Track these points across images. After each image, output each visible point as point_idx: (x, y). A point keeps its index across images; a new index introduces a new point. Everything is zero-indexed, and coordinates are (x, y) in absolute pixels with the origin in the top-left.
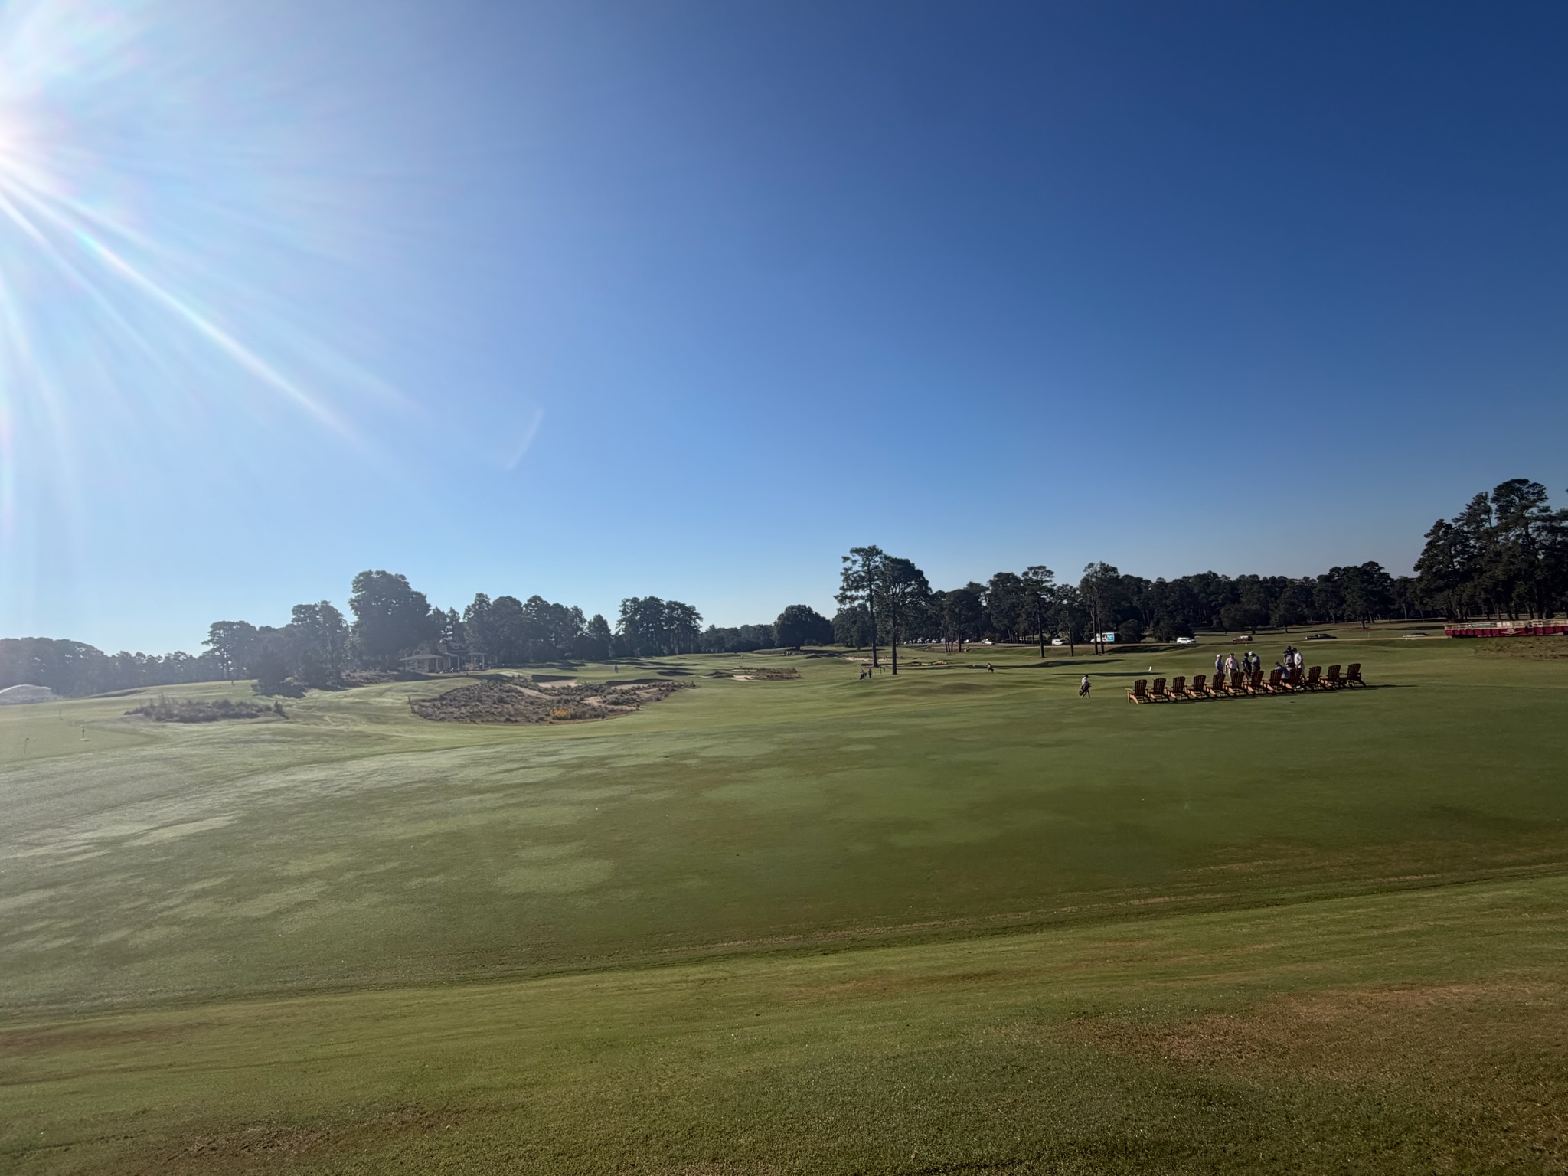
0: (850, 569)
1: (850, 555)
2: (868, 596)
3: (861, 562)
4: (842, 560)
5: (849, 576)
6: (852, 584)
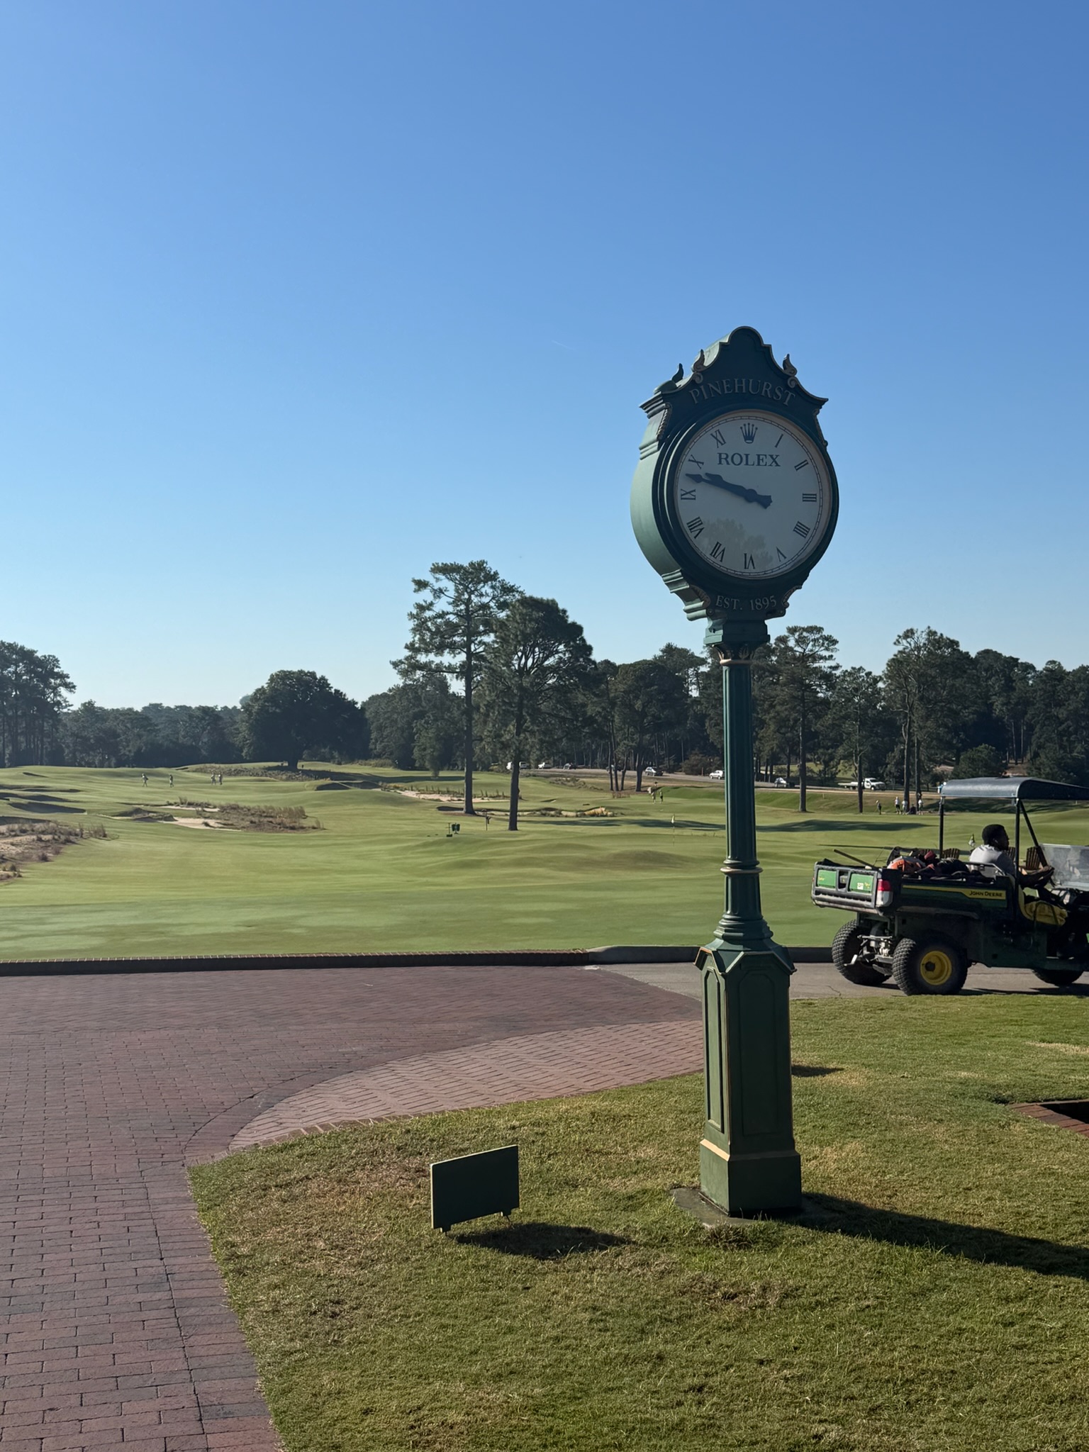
0: (430, 606)
1: (428, 577)
2: (462, 666)
3: (452, 593)
4: (414, 586)
5: (426, 621)
6: (432, 638)
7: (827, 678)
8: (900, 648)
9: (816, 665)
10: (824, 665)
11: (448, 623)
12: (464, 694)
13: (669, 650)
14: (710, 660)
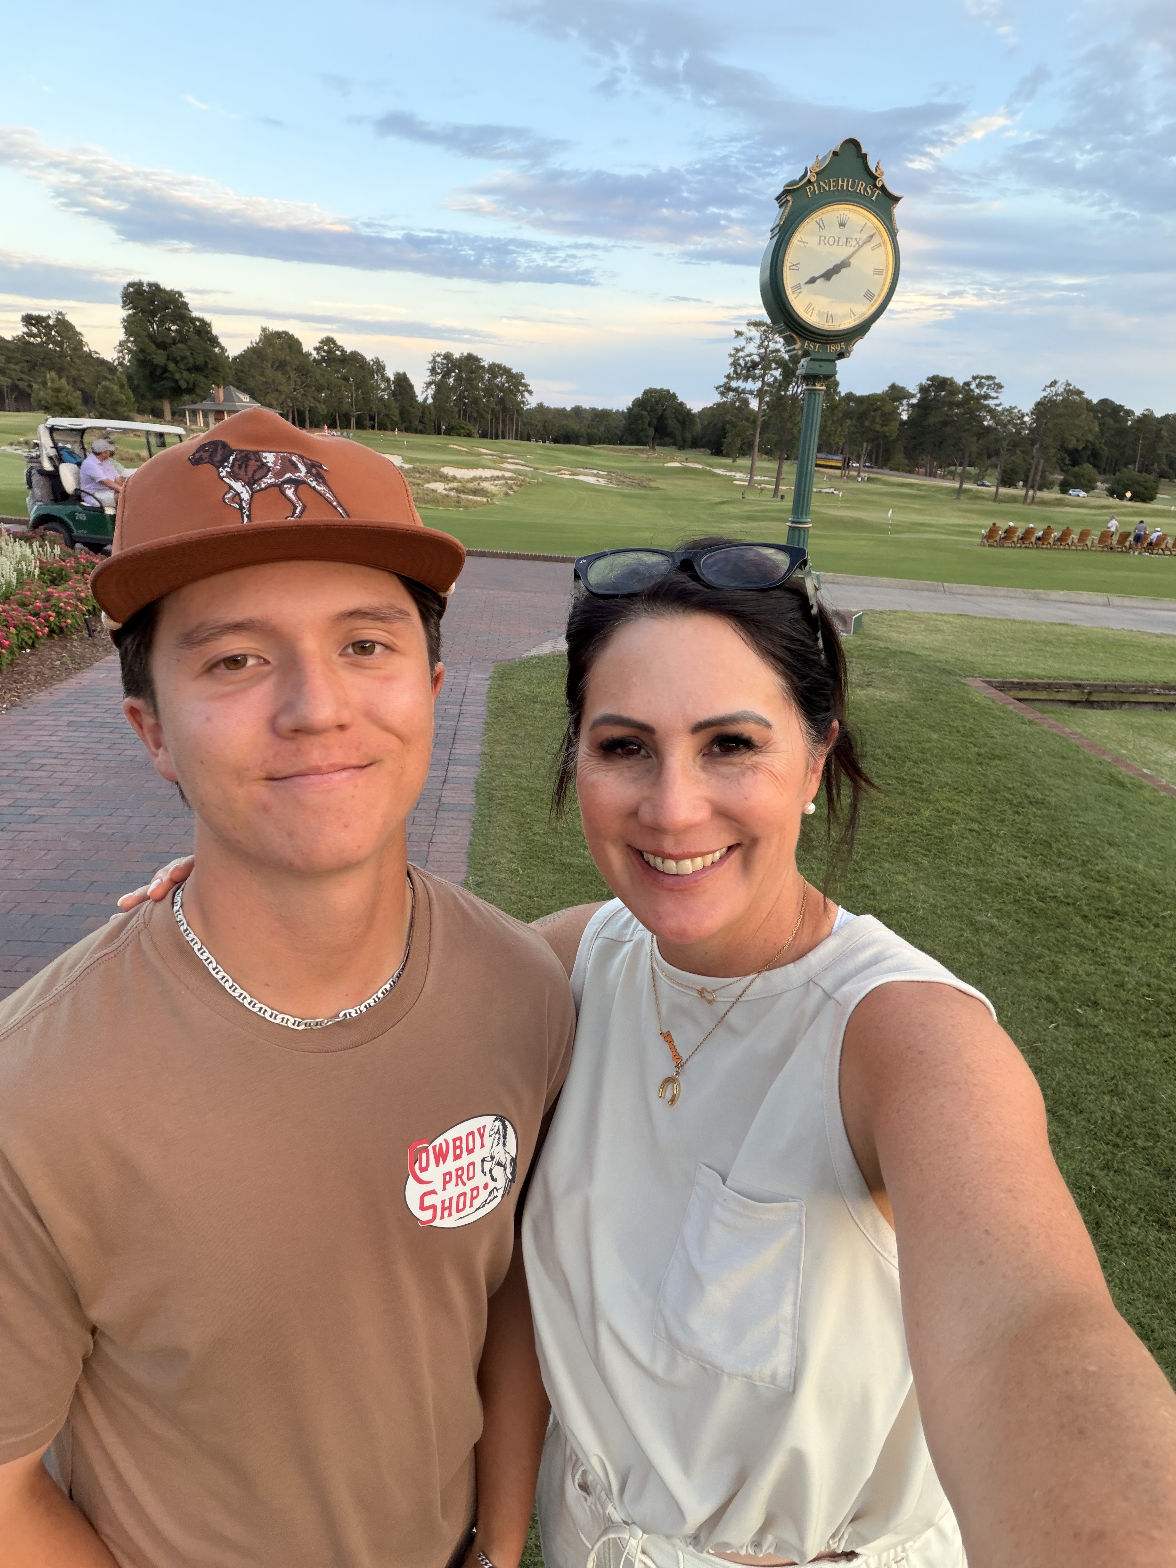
2: (758, 391)
3: (758, 341)
4: (735, 334)
8: (1045, 394)
9: (986, 402)
10: (991, 402)
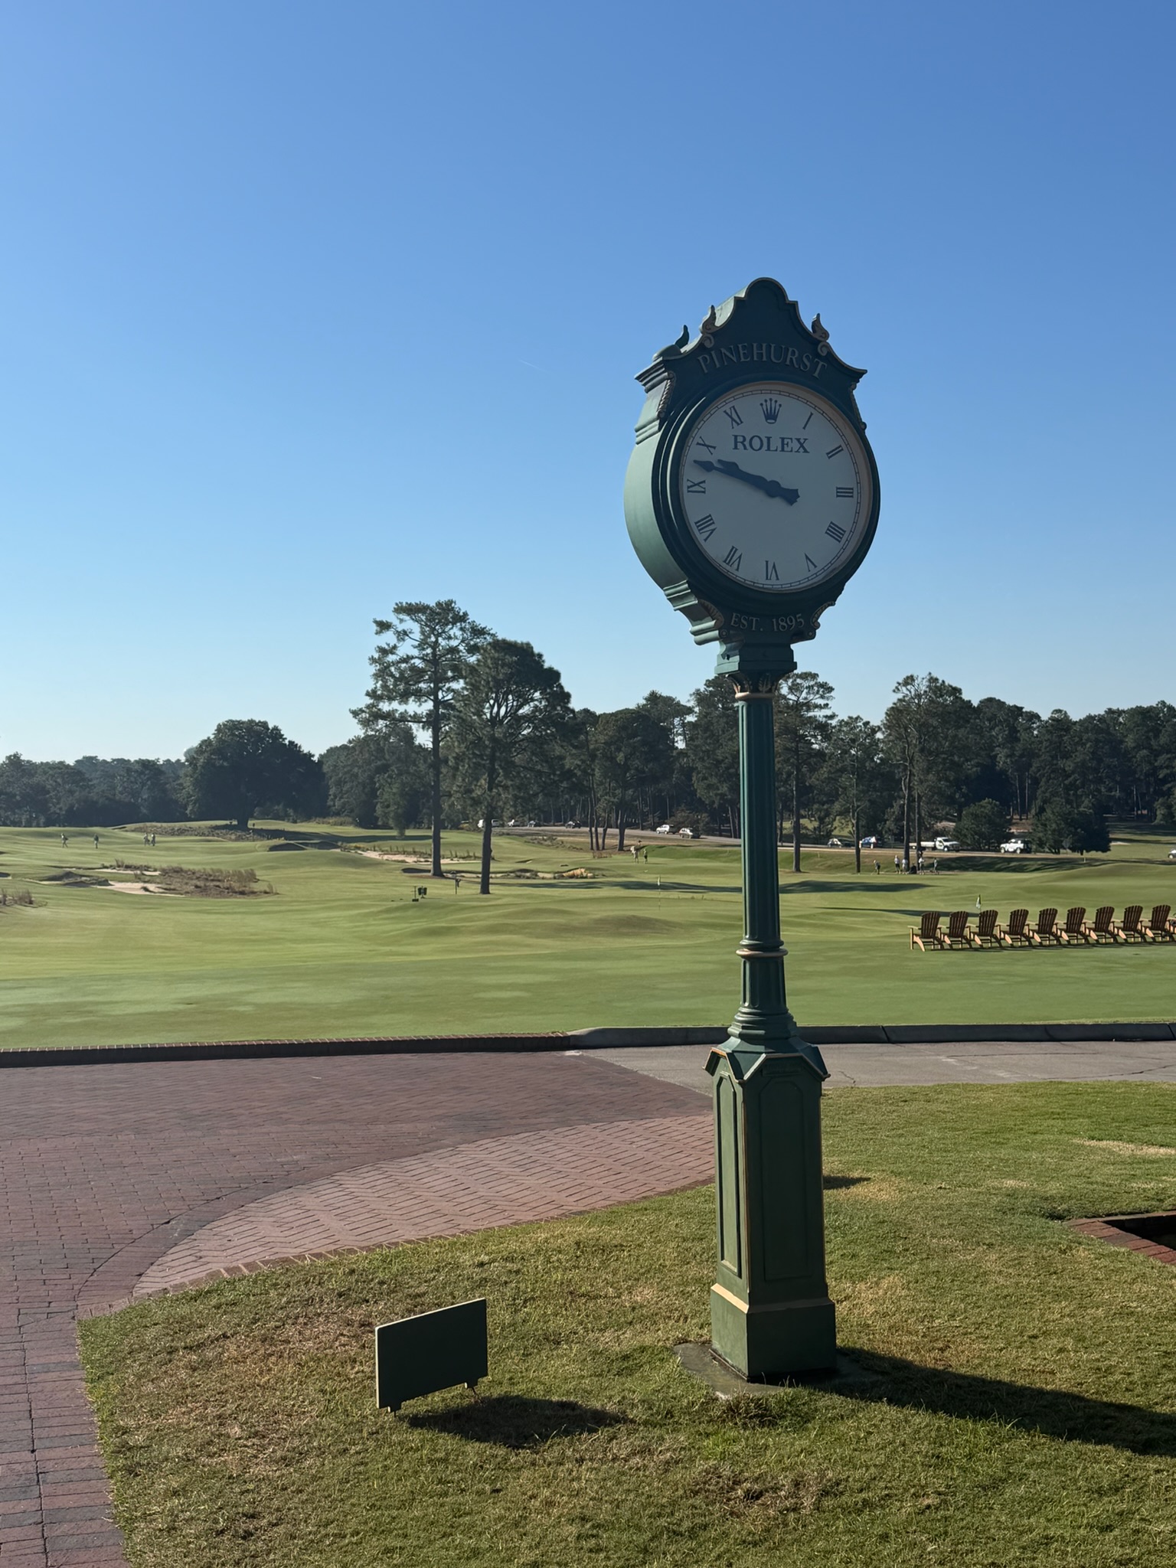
0: (393, 650)
1: (391, 618)
2: (428, 715)
3: (417, 635)
4: (375, 628)
5: (389, 666)
6: (395, 685)
7: (822, 728)
8: (900, 696)
9: (811, 714)
10: (819, 714)
11: (413, 668)
12: (431, 746)
13: (653, 698)
14: (697, 709)
